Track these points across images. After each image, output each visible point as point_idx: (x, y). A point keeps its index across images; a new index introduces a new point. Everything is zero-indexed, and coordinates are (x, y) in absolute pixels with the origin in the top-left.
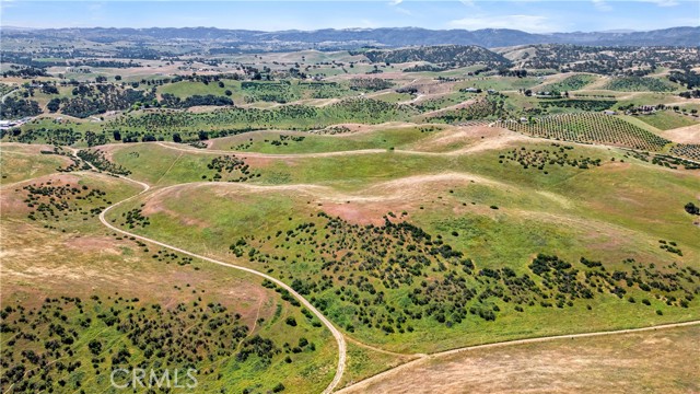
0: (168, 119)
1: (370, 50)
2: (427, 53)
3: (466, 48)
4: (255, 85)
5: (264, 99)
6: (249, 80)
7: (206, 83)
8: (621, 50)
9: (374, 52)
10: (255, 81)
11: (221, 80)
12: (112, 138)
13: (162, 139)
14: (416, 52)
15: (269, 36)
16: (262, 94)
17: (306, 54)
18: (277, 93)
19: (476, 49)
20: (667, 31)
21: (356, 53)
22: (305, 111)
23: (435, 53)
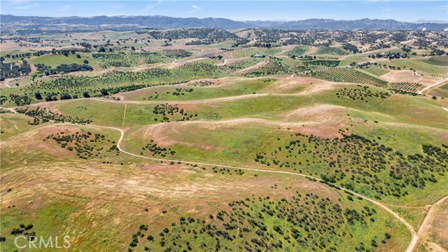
0: (74, 82)
1: (151, 31)
2: (190, 32)
3: (213, 30)
4: (103, 55)
5: (113, 65)
6: (97, 53)
7: (66, 55)
8: (300, 32)
9: (154, 32)
10: (102, 53)
11: (77, 53)
12: (34, 98)
13: (76, 97)
14: (183, 32)
15: (58, 21)
16: (110, 61)
17: (105, 33)
18: (120, 60)
19: (220, 31)
20: (306, 21)
21: (141, 33)
22: (164, 72)
23: (195, 33)
